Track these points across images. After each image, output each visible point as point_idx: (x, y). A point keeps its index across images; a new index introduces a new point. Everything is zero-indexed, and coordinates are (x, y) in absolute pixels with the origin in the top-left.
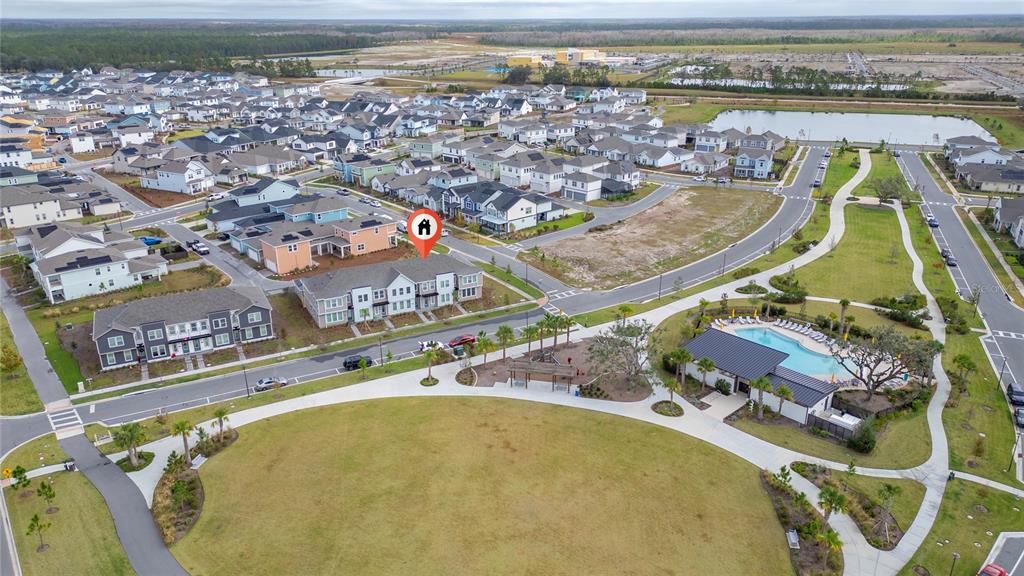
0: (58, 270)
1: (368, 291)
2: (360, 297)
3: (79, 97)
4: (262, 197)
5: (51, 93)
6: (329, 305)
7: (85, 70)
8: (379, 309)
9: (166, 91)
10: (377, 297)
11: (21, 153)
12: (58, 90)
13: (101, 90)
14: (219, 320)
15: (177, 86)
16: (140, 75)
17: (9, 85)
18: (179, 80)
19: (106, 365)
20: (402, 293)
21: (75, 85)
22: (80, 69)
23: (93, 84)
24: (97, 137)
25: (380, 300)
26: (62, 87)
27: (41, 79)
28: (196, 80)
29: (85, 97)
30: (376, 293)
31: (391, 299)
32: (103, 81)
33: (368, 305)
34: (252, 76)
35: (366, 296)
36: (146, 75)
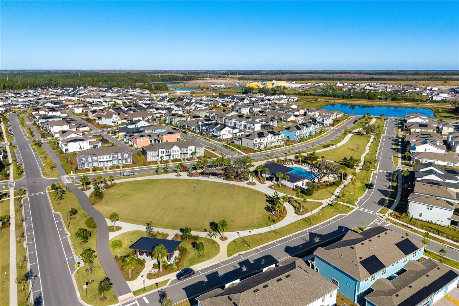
0: (67, 142)
1: (164, 150)
2: (161, 152)
3: (78, 96)
4: (136, 126)
5: (68, 95)
6: (150, 154)
7: (81, 87)
8: (168, 157)
9: (110, 95)
10: (167, 153)
11: (57, 112)
12: (71, 94)
13: (86, 94)
14: (115, 156)
15: (114, 93)
16: (101, 89)
17: (54, 92)
18: (116, 91)
19: (80, 167)
20: (176, 152)
21: (77, 92)
22: (80, 87)
23: (84, 92)
24: (83, 108)
25: (168, 154)
26: (73, 93)
27: (65, 90)
28: (122, 91)
29: (81, 96)
30: (167, 151)
31: (172, 154)
32: (87, 91)
33: (164, 155)
34: (143, 90)
35: (163, 152)
36: (103, 89)
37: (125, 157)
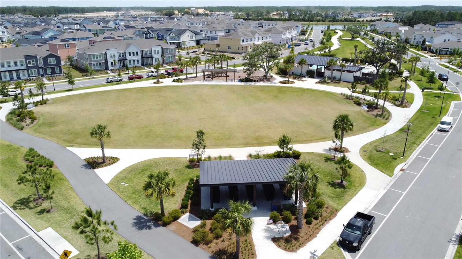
1: (115, 52)
4: (43, 37)
6: (94, 58)
8: (122, 63)
14: (31, 61)
20: (134, 55)
25: (122, 57)
30: (120, 54)
31: (128, 57)
33: (116, 60)
35: (114, 55)
37: (51, 62)
